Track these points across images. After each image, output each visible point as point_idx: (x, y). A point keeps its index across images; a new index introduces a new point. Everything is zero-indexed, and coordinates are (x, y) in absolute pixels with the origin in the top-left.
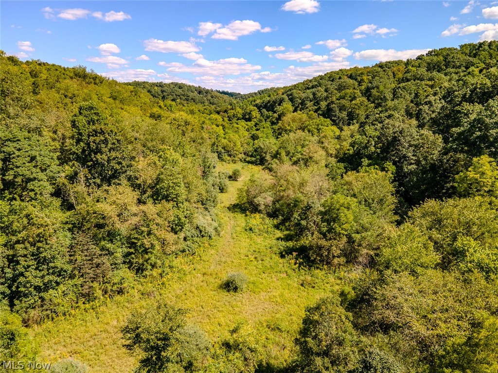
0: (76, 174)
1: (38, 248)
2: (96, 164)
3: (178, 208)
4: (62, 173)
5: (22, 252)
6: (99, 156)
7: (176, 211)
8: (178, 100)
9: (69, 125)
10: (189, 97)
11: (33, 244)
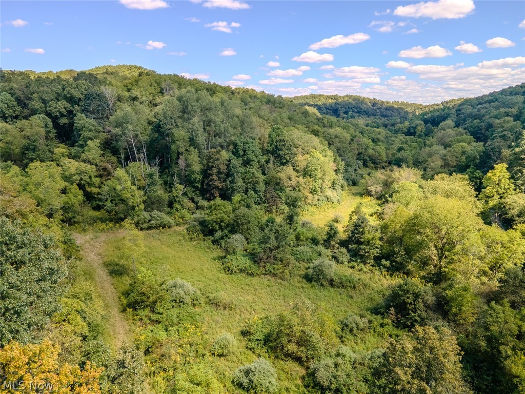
0: (269, 160)
1: (255, 186)
2: (279, 155)
3: (316, 182)
4: (263, 159)
5: (250, 187)
6: (280, 152)
7: (314, 183)
8: (350, 113)
9: (267, 136)
10: (361, 109)
11: (253, 185)
